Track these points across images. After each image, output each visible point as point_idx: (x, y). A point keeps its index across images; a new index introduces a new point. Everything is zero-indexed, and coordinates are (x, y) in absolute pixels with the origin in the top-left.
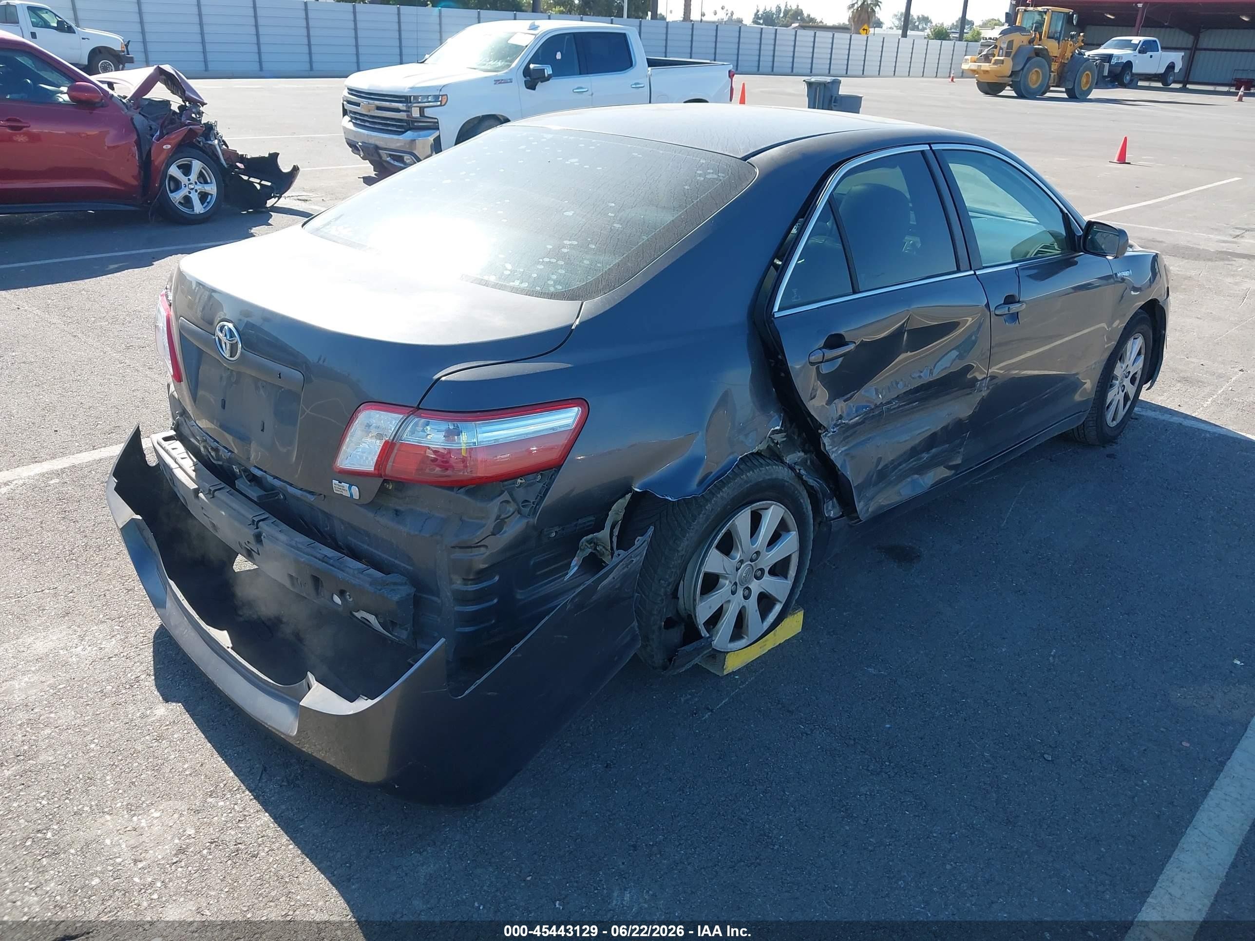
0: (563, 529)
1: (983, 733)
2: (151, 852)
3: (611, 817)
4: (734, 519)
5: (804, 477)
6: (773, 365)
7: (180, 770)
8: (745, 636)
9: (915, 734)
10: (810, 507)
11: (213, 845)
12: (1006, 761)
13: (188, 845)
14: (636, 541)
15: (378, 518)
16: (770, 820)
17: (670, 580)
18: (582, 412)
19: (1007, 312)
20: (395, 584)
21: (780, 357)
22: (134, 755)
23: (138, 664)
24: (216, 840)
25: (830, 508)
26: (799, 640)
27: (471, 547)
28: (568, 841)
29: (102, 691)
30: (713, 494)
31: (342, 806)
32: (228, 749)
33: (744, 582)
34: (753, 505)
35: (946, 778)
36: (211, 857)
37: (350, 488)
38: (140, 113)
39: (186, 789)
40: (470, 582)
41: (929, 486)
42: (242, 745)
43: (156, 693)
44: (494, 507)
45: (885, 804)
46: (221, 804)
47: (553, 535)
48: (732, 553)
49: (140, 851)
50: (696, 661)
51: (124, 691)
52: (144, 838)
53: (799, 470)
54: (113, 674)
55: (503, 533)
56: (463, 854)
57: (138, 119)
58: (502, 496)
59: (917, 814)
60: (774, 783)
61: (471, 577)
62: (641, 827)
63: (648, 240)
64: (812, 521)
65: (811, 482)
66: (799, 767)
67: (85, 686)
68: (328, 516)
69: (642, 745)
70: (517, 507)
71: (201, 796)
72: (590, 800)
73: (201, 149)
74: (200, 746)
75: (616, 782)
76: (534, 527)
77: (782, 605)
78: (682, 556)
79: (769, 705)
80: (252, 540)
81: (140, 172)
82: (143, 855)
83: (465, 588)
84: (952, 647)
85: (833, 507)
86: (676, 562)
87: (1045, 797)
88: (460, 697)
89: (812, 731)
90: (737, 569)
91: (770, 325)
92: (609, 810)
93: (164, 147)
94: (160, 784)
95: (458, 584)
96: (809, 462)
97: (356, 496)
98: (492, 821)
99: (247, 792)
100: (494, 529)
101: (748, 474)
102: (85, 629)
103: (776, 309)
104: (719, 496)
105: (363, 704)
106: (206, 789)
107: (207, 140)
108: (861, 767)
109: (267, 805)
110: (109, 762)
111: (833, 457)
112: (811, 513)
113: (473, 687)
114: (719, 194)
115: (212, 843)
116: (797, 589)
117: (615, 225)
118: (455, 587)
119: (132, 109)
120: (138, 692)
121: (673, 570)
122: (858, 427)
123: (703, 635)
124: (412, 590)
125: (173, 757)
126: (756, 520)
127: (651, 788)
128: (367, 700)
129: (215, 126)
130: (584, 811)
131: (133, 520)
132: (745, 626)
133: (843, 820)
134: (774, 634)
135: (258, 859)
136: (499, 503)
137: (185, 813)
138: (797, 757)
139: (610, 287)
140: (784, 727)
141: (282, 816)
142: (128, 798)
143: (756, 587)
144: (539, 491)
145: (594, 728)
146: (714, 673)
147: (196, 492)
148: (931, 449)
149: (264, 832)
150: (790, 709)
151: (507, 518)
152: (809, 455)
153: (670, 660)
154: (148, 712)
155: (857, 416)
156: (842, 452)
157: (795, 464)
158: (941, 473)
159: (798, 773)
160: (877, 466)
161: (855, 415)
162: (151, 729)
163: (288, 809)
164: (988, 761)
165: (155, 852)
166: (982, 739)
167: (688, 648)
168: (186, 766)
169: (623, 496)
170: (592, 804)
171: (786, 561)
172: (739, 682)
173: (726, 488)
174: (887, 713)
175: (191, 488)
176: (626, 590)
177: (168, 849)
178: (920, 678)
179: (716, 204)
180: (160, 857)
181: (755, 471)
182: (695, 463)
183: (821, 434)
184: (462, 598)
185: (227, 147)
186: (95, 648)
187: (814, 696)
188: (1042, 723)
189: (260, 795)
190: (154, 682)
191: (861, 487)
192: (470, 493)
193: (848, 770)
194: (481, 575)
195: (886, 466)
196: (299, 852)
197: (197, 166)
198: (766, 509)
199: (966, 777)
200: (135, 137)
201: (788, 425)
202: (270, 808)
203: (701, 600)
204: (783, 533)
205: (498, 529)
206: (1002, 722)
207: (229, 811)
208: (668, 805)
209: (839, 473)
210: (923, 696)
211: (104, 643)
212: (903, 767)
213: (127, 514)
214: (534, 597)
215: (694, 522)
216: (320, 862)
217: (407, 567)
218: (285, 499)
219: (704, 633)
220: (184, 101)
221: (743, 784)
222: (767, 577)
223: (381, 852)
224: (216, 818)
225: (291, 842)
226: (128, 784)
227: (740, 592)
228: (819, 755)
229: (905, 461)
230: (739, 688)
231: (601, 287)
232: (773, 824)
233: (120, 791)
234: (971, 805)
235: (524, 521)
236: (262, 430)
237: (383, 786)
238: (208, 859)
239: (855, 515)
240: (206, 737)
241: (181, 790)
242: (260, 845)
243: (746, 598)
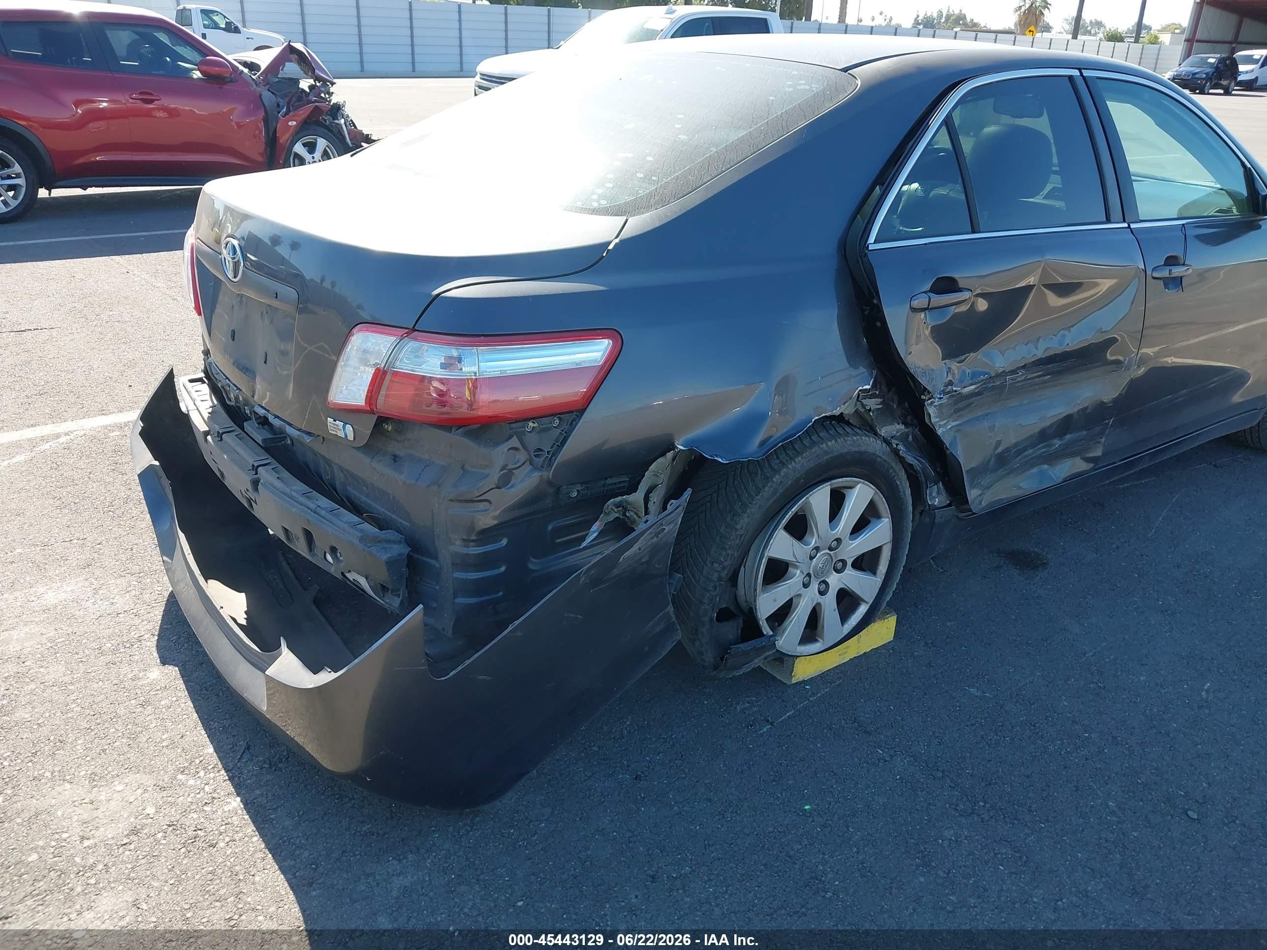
0: (587, 488)
1: (1109, 777)
2: (102, 829)
3: (632, 839)
4: (807, 496)
5: (901, 452)
6: (866, 313)
7: (158, 741)
8: (820, 640)
9: (1020, 771)
10: (908, 492)
11: (171, 828)
12: (1138, 815)
13: (143, 826)
14: (668, 506)
15: (374, 464)
16: (826, 861)
17: (726, 564)
18: (614, 347)
19: (1168, 276)
20: (388, 541)
21: (875, 301)
22: (114, 720)
23: (146, 622)
24: (175, 823)
25: (934, 494)
26: (888, 650)
27: (473, 501)
28: (575, 863)
29: (100, 648)
30: (783, 464)
31: (322, 797)
32: (215, 722)
33: (820, 573)
34: (834, 481)
35: (1055, 829)
36: (164, 842)
37: (344, 428)
38: (269, 90)
39: (157, 762)
40: (472, 544)
41: (1060, 480)
42: (231, 718)
43: (156, 654)
44: (500, 455)
45: (973, 854)
46: (191, 782)
47: (575, 494)
48: (807, 538)
49: (91, 828)
50: (758, 662)
51: (122, 650)
52: (99, 813)
53: (897, 445)
54: (117, 631)
55: (511, 487)
56: (449, 866)
57: (267, 96)
58: (510, 441)
59: (1013, 871)
60: (836, 816)
61: (473, 538)
62: (665, 854)
63: (717, 152)
64: (910, 509)
65: (910, 459)
66: (870, 799)
67: (84, 641)
68: (328, 462)
69: (682, 756)
70: (528, 456)
71: (172, 771)
72: (610, 816)
73: (326, 127)
74: (185, 716)
75: (644, 798)
76: (550, 483)
77: (868, 606)
78: (741, 536)
79: (843, 722)
80: (250, 488)
81: (266, 150)
82: (93, 832)
83: (465, 551)
84: (1077, 670)
85: (938, 493)
86: (733, 542)
87: (1186, 865)
88: (443, 679)
89: (892, 757)
90: (811, 558)
91: (863, 259)
92: (630, 831)
93: (290, 123)
94: (132, 755)
95: (458, 547)
96: (911, 437)
97: (351, 437)
98: (490, 830)
99: (223, 772)
100: (498, 480)
101: (829, 443)
102: (102, 582)
103: (872, 239)
104: (790, 466)
105: (326, 677)
106: (180, 764)
107: (334, 119)
108: (947, 805)
109: (240, 786)
110: (86, 726)
111: (940, 432)
112: (910, 502)
113: (460, 668)
114: (810, 106)
115: (169, 826)
116: (888, 589)
117: (680, 136)
118: (452, 548)
119: (261, 85)
120: (137, 653)
121: (729, 552)
122: (974, 399)
123: (765, 633)
124: (405, 550)
125: (154, 725)
126: (837, 501)
127: (685, 808)
128: (330, 672)
129: (344, 106)
130: (600, 829)
131: (151, 466)
132: (820, 626)
133: (917, 869)
134: (859, 641)
135: (215, 849)
136: (506, 450)
137: (150, 789)
138: (868, 786)
139: (663, 202)
140: (858, 749)
141: (254, 803)
142: (94, 767)
143: (835, 581)
144: (555, 438)
145: (629, 732)
146: (779, 680)
147: (206, 433)
148: (1065, 435)
149: (229, 819)
150: (868, 730)
151: (515, 469)
152: (910, 429)
153: (722, 659)
154: (141, 675)
155: (972, 385)
156: (952, 427)
157: (892, 437)
158: (1075, 465)
159: (869, 806)
160: (996, 447)
161: (970, 382)
162: (139, 692)
163: (262, 795)
164: (1113, 813)
165: (106, 830)
166: (1108, 784)
167: (743, 646)
168: (164, 737)
169: (663, 454)
170: (612, 821)
171: (876, 553)
172: (810, 692)
173: (800, 458)
174: (987, 743)
175: (202, 430)
176: (656, 566)
177: (123, 827)
178: (1033, 704)
179: (805, 116)
180: (110, 836)
181: (838, 440)
182: (754, 420)
183: (924, 400)
184: (464, 563)
185: (355, 127)
186: (107, 603)
187: (900, 716)
188: (1188, 772)
189: (236, 776)
190: (155, 642)
191: (976, 473)
192: (469, 434)
193: (931, 807)
194: (486, 535)
195: (1007, 450)
196: (263, 846)
197: (322, 143)
198: (851, 488)
199: (1083, 830)
200: (262, 114)
201: (885, 390)
202: (243, 792)
203: (764, 591)
204: (873, 520)
205: (505, 481)
206: (1134, 765)
207: (198, 791)
208: (702, 831)
209: (948, 452)
210: (1034, 726)
211: (117, 597)
212: (1001, 809)
213: (146, 459)
214: (552, 569)
215: (757, 495)
216: (284, 860)
217: (404, 522)
218: (293, 445)
219: (766, 630)
220: (315, 81)
221: (798, 814)
222: (849, 571)
223: (355, 855)
224: (181, 798)
225: (257, 833)
226: (98, 751)
227: (815, 586)
228: (896, 786)
229: (1033, 446)
230: (809, 700)
231: (652, 201)
232: (829, 865)
233: (88, 758)
234: (1086, 866)
235: (536, 475)
236: (265, 362)
237: (355, 777)
238: (161, 844)
239: (966, 507)
240: (195, 707)
241: (153, 762)
242: (221, 834)
243: (822, 593)
